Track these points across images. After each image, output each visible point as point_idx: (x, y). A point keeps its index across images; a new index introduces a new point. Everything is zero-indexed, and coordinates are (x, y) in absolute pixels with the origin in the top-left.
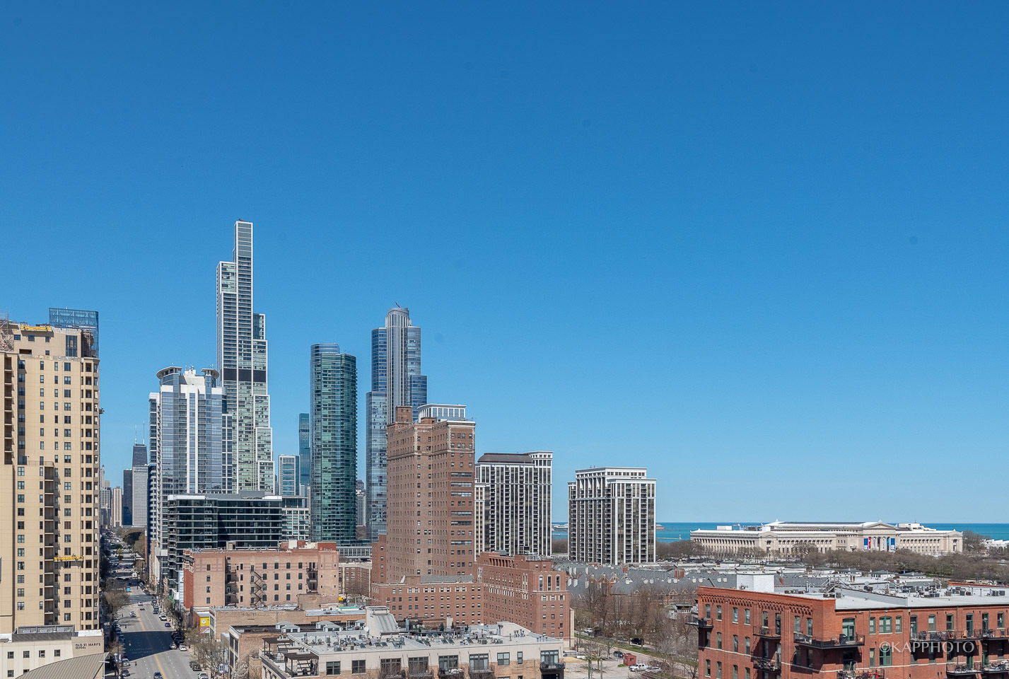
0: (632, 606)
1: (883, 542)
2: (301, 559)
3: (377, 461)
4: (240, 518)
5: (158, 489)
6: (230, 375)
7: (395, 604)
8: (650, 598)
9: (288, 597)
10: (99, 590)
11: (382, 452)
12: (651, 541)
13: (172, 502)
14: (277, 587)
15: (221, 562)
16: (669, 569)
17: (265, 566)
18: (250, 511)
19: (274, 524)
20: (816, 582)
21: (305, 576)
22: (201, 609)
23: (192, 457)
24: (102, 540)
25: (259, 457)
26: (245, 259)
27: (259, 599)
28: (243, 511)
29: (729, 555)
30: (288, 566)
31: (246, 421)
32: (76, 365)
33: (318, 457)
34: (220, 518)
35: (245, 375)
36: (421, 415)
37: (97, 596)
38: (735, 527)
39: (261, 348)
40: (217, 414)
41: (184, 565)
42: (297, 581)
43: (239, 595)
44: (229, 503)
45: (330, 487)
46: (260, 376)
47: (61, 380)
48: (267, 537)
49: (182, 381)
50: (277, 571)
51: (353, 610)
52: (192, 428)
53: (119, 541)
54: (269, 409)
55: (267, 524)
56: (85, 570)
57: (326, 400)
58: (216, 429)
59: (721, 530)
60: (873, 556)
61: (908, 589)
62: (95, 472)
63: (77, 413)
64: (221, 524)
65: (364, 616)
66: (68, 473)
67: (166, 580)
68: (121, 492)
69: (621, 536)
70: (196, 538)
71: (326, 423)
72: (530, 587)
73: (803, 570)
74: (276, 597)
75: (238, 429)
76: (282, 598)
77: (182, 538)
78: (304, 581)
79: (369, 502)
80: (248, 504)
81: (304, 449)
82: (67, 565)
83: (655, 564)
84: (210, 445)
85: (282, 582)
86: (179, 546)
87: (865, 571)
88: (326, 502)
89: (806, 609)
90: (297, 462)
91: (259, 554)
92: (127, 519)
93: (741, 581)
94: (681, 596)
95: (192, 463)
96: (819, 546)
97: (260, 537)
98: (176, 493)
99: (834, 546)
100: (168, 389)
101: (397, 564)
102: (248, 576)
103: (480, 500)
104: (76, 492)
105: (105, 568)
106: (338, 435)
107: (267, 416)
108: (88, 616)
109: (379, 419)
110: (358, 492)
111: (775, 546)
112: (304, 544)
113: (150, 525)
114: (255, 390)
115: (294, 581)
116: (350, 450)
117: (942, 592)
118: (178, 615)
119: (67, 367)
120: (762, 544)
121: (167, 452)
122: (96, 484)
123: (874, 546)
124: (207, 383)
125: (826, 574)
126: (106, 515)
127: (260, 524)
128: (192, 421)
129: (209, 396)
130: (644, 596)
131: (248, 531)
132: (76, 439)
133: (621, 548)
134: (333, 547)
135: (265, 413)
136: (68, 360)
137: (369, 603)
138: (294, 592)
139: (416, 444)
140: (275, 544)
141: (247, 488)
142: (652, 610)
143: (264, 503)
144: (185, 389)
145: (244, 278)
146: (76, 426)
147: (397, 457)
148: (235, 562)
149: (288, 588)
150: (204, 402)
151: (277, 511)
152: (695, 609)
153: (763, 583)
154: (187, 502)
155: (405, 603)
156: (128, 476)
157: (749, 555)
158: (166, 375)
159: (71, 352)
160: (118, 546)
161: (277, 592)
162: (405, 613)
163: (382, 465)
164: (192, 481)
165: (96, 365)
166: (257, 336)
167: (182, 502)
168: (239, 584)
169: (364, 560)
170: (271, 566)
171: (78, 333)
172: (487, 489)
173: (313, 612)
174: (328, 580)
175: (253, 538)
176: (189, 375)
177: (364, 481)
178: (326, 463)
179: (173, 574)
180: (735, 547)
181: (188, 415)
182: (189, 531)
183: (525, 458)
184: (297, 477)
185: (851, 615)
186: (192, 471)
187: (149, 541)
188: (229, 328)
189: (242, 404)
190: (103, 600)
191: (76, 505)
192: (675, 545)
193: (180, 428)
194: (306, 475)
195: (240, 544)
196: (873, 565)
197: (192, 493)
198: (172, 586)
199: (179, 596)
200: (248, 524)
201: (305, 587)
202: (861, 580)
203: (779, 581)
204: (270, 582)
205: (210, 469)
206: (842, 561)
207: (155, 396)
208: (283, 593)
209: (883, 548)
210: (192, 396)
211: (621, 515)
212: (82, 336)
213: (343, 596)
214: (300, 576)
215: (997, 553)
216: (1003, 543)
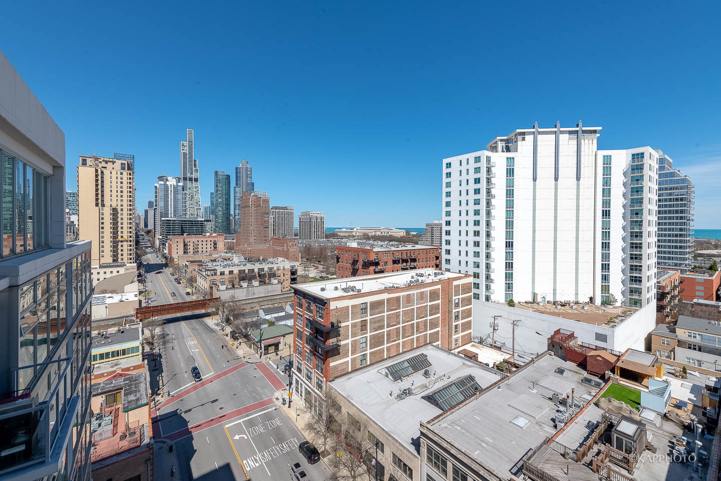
0: (318, 252)
1: (386, 233)
2: (211, 239)
3: (237, 208)
4: (189, 226)
5: (158, 216)
6: (185, 179)
7: (243, 253)
8: (323, 249)
9: (207, 251)
10: (135, 250)
11: (239, 205)
12: (323, 233)
13: (163, 220)
14: (202, 248)
15: (182, 240)
16: (328, 241)
17: (198, 241)
18: (193, 223)
19: (201, 228)
20: (368, 244)
21: (213, 244)
22: (174, 255)
23: (171, 205)
24: (136, 233)
25: (196, 206)
26: (190, 142)
27: (196, 252)
28: (190, 223)
29: (345, 237)
30: (207, 241)
31: (191, 194)
32: (125, 173)
33: (217, 207)
34: (181, 226)
35: (191, 179)
36: (252, 194)
37: (134, 252)
38: (347, 229)
39: (197, 171)
40: (181, 192)
41: (168, 241)
42: (210, 246)
43: (189, 251)
44: (185, 221)
46: (196, 180)
47: (119, 178)
48: (199, 232)
49: (167, 180)
50: (202, 243)
51: (230, 255)
52: (171, 196)
53: (143, 233)
54: (199, 191)
55: (199, 228)
56: (129, 243)
57: (220, 188)
58: (180, 196)
59: (343, 230)
60: (383, 237)
61: (392, 245)
62: (133, 209)
63: (125, 190)
64: (182, 228)
65: (233, 257)
66: (122, 210)
67: (161, 247)
68: (144, 217)
69: (314, 231)
70: (173, 232)
71: (219, 196)
72: (287, 246)
73: (365, 241)
74: (202, 251)
75: (188, 197)
76: (204, 251)
77: (167, 232)
78: (212, 246)
79: (235, 221)
80: (192, 221)
81: (212, 204)
82: (122, 242)
83: (324, 240)
84: (178, 202)
85: (204, 246)
86: (166, 235)
87: (381, 241)
88: (220, 221)
89: (366, 252)
90: (210, 208)
91: (196, 238)
92: (146, 225)
93: (348, 244)
94: (332, 249)
95: (171, 207)
96: (369, 234)
97: (196, 232)
98: (165, 217)
99: (373, 234)
100: (162, 183)
101: (244, 240)
102: (192, 245)
103: (271, 221)
104: (125, 217)
105: (137, 243)
106: (224, 199)
107: (199, 193)
108: (131, 259)
109: (238, 195)
110: (231, 218)
111: (358, 234)
112: (212, 234)
113: (155, 228)
114: (194, 184)
115: (209, 246)
116: (228, 205)
117: (400, 246)
118: (166, 258)
119: (121, 174)
120: (354, 234)
121: (161, 204)
122: (133, 214)
123: (383, 234)
124: (176, 182)
125: (371, 242)
126: (137, 225)
127: (196, 228)
128: (171, 194)
129: (177, 186)
130: (321, 249)
131: (192, 230)
132: (125, 198)
133: (314, 235)
134: (222, 235)
136: (122, 171)
137: (235, 253)
138: (209, 249)
139: (250, 203)
140: (202, 234)
141: (192, 216)
142: (323, 253)
143: (198, 221)
144: (168, 183)
145: (190, 148)
146: (125, 194)
147: (244, 207)
148: (187, 240)
149: (207, 248)
150: (176, 188)
151: (202, 224)
152: (335, 252)
153: (354, 245)
154: (169, 220)
155: (247, 253)
156: (146, 212)
157: (351, 237)
158: (161, 178)
159: (123, 168)
160: (143, 235)
161: (202, 250)
162: (247, 255)
163: (239, 210)
164: (171, 213)
165: (133, 173)
166: (195, 167)
167: (167, 220)
168: (188, 247)
169: (233, 239)
170: (200, 241)
171: (126, 162)
172: (274, 217)
173: (215, 256)
174: (221, 246)
175: (194, 232)
176: (169, 178)
177: (233, 214)
178: (220, 208)
179: (163, 244)
180: (347, 234)
181: (169, 192)
182: (170, 230)
183: (286, 208)
184: (210, 212)
185: (377, 253)
186: (171, 210)
187: (155, 233)
188: (185, 164)
189: (190, 189)
190: (136, 253)
191: (125, 221)
192: (330, 234)
193: (166, 196)
194: (213, 212)
195: (189, 234)
196: (383, 239)
197: (171, 217)
198: (164, 248)
199: (166, 251)
200: (192, 228)
201: (213, 248)
202: (380, 243)
203: (359, 244)
204: (200, 246)
205: (178, 209)
206: (376, 238)
207: (157, 185)
208: (204, 250)
209: (386, 235)
210: (171, 185)
211: (314, 225)
212: (128, 163)
213: (226, 251)
214: (211, 244)
215: (414, 236)
216: (415, 233)
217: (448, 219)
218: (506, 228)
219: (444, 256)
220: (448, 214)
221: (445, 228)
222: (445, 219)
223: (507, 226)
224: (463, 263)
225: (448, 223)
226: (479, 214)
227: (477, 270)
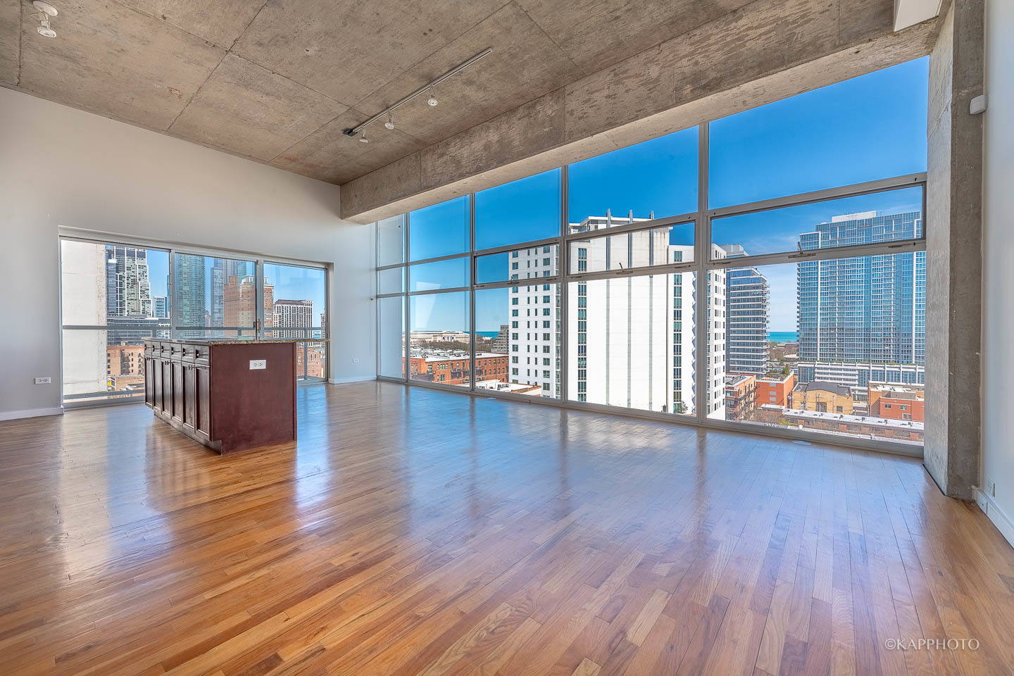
1: (450, 338)
3: (217, 301)
6: (120, 253)
11: (221, 297)
15: (119, 352)
25: (141, 297)
31: (132, 278)
33: (180, 298)
35: (131, 254)
36: (243, 281)
40: (113, 274)
43: (130, 369)
44: (122, 321)
45: (188, 313)
54: (148, 272)
57: (185, 270)
60: (445, 343)
64: (116, 332)
71: (186, 281)
72: (301, 359)
75: (126, 282)
79: (213, 321)
80: (134, 321)
81: (171, 294)
87: (440, 349)
90: (166, 300)
96: (427, 340)
99: (432, 340)
102: (138, 359)
103: (276, 322)
106: (193, 288)
107: (146, 276)
109: (218, 281)
110: (206, 316)
114: (138, 262)
116: (201, 296)
123: (446, 340)
125: (427, 350)
135: (145, 274)
139: (241, 295)
141: (133, 313)
143: (145, 321)
147: (230, 300)
148: (127, 352)
163: (220, 303)
168: (130, 363)
172: (279, 316)
177: (210, 310)
183: (299, 302)
184: (166, 307)
185: (432, 364)
189: (129, 269)
195: (130, 343)
206: (434, 345)
209: (450, 340)
215: (487, 342)
216: (489, 338)
217: (515, 319)
218: (579, 331)
219: (512, 365)
220: (515, 313)
221: (512, 331)
222: (512, 319)
223: (579, 328)
224: (532, 373)
225: (515, 325)
226: (549, 314)
227: (546, 380)
